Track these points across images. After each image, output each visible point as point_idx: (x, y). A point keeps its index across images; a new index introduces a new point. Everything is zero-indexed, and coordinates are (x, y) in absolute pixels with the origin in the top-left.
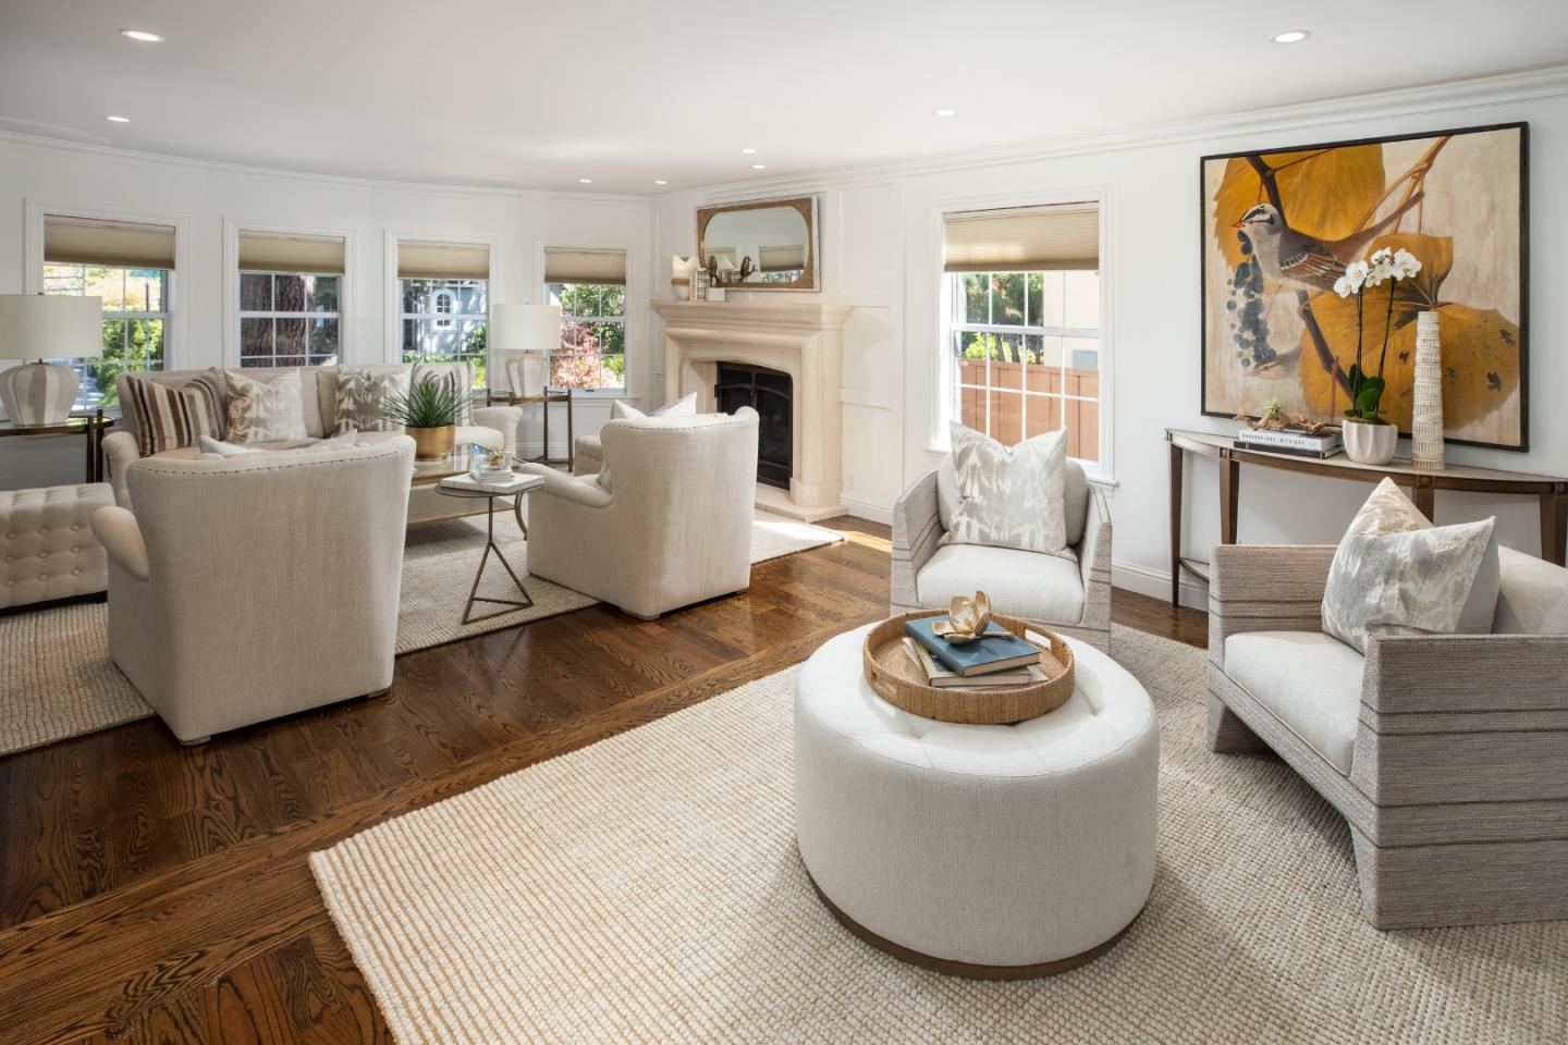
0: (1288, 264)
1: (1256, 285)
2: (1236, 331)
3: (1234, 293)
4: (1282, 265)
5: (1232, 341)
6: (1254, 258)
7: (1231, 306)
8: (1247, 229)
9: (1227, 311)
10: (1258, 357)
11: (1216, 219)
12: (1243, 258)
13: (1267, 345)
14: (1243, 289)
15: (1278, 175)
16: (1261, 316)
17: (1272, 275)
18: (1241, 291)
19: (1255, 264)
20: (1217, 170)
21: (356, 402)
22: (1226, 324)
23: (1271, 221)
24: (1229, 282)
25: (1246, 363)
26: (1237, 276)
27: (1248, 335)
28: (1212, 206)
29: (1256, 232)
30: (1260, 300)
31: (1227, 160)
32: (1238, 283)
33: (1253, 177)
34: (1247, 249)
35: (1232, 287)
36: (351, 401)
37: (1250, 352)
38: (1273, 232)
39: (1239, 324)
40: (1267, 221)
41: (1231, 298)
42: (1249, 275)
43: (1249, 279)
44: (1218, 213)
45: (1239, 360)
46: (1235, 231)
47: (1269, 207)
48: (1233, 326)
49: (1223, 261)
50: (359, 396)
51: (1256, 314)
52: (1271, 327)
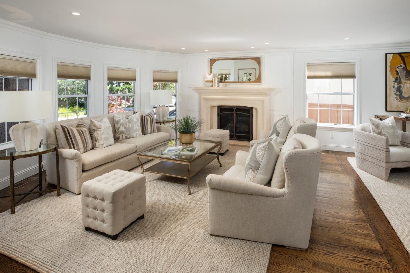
0: (407, 78)
1: (400, 82)
2: (395, 92)
3: (394, 84)
4: (406, 78)
5: (394, 94)
6: (399, 76)
7: (394, 87)
8: (398, 70)
9: (393, 88)
10: (400, 98)
11: (390, 67)
12: (397, 76)
13: (402, 95)
14: (397, 83)
15: (405, 58)
16: (401, 89)
17: (404, 80)
18: (396, 84)
19: (400, 77)
20: (390, 57)
21: (125, 128)
22: (392, 92)
23: (404, 68)
24: (393, 82)
25: (397, 99)
26: (395, 80)
27: (398, 93)
28: (389, 64)
29: (400, 71)
30: (401, 85)
31: (393, 54)
32: (395, 82)
33: (399, 58)
34: (398, 74)
35: (394, 83)
36: (123, 127)
37: (398, 97)
38: (404, 71)
39: (396, 91)
40: (402, 68)
41: (394, 85)
42: (398, 80)
43: (398, 81)
44: (390, 66)
45: (396, 99)
46: (395, 70)
47: (403, 65)
48: (394, 91)
49: (392, 77)
50: (126, 125)
51: (400, 88)
52: (403, 91)
